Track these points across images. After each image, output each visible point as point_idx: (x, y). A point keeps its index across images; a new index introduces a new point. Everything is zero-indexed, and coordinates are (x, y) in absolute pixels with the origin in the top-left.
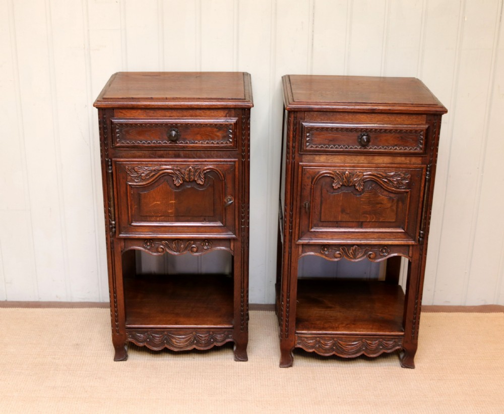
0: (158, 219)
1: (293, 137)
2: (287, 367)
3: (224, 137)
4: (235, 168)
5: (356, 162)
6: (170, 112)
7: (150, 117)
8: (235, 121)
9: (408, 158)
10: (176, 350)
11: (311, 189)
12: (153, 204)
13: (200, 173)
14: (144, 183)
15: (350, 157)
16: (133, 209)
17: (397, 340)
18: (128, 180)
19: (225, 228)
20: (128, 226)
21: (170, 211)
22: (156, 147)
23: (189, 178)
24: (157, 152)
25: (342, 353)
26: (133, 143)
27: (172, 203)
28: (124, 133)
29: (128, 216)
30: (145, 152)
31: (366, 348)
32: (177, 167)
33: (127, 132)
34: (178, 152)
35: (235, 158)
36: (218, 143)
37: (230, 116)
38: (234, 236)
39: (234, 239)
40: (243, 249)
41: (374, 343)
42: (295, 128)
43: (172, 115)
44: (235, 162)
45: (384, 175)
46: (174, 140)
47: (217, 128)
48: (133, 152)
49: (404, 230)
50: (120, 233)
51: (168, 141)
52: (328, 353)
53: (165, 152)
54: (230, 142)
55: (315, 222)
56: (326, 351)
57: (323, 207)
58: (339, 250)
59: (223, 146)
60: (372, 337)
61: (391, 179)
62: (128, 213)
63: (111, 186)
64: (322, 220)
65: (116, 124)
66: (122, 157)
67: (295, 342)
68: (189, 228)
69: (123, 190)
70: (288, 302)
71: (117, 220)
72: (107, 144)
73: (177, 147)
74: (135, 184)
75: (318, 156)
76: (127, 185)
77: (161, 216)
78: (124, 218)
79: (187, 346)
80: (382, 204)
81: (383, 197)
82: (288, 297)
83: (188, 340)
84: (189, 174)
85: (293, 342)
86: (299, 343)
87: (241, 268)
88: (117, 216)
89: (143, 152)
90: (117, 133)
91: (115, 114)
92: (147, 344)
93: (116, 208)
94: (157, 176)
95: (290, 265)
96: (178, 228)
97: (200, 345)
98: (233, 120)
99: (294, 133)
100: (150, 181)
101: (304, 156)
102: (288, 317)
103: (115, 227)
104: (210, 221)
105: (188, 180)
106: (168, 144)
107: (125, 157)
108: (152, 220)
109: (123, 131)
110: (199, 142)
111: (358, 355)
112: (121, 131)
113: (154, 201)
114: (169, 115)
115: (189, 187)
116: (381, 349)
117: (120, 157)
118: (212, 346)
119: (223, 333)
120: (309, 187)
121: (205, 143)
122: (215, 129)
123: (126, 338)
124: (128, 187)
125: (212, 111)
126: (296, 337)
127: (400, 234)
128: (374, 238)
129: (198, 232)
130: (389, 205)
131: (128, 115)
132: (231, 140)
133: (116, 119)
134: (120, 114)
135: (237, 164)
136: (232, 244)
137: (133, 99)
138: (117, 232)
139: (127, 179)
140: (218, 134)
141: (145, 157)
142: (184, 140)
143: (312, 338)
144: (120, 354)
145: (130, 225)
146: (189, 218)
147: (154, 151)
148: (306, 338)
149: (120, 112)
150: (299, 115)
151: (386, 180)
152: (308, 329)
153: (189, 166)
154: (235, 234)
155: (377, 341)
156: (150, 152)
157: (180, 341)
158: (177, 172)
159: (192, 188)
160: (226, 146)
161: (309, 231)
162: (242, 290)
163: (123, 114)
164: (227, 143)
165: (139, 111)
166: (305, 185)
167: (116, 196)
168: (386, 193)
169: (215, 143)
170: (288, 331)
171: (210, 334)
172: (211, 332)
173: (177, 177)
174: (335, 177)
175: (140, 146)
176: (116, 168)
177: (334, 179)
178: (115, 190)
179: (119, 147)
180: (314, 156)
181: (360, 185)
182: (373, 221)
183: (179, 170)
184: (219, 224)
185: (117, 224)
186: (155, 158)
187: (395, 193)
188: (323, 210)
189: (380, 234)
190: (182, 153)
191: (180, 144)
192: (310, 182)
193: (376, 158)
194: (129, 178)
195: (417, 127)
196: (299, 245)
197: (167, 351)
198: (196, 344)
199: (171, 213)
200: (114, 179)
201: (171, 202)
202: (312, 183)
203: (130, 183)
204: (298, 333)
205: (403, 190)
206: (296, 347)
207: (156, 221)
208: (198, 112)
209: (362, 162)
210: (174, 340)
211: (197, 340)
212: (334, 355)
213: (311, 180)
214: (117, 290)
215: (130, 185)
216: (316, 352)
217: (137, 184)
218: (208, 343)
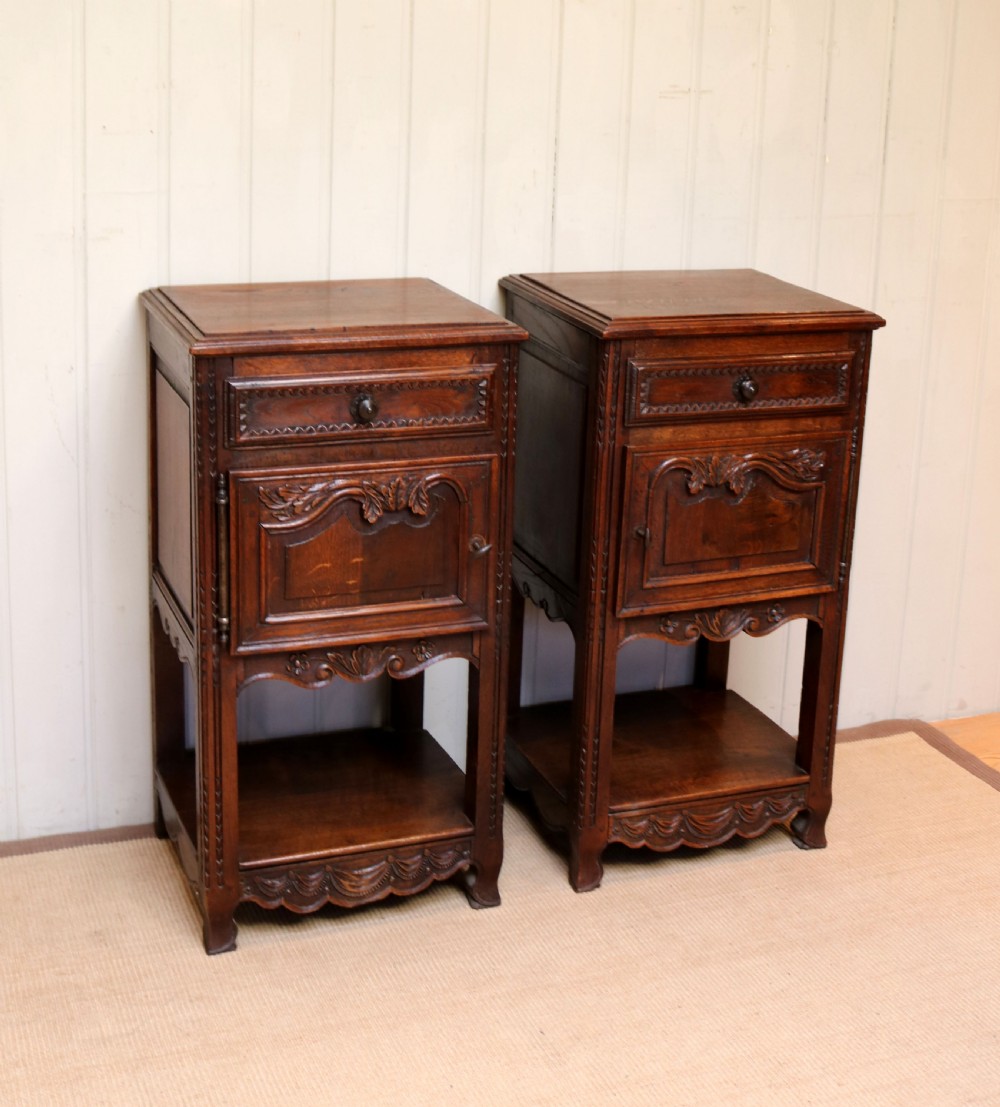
0: (324, 603)
1: (613, 393)
2: (591, 890)
3: (469, 407)
4: (491, 473)
5: (726, 435)
6: (356, 359)
7: (313, 371)
8: (491, 369)
9: (818, 420)
10: (350, 904)
11: (648, 499)
12: (314, 569)
13: (419, 491)
14: (299, 522)
15: (716, 426)
16: (270, 584)
17: (796, 794)
18: (262, 519)
19: (464, 610)
20: (258, 625)
21: (351, 582)
22: (324, 439)
23: (396, 503)
24: (326, 449)
25: (697, 839)
26: (276, 433)
27: (357, 563)
28: (256, 411)
29: (260, 604)
30: (300, 451)
31: (741, 821)
32: (370, 480)
33: (264, 409)
34: (371, 446)
35: (490, 451)
36: (455, 421)
37: (481, 361)
38: (485, 623)
39: (482, 632)
40: (497, 651)
41: (755, 806)
42: (616, 374)
43: (360, 366)
44: (490, 460)
45: (780, 456)
46: (360, 418)
47: (455, 388)
48: (273, 453)
49: (813, 564)
50: (239, 644)
51: (351, 424)
52: (670, 844)
53: (344, 449)
54: (482, 417)
55: (652, 567)
56: (669, 839)
57: (668, 534)
58: (694, 622)
59: (467, 427)
60: (751, 795)
61: (793, 464)
62: (259, 595)
63: (223, 535)
64: (667, 563)
65: (241, 391)
66: (247, 468)
67: (608, 832)
68: (392, 617)
69: (250, 540)
70: (597, 746)
71: (234, 615)
72: (215, 441)
73: (371, 435)
74: (279, 526)
75: (659, 429)
76: (259, 529)
77: (331, 596)
78: (250, 607)
79: (374, 891)
80: (774, 515)
81: (777, 501)
82: (598, 736)
83: (378, 876)
84: (395, 495)
85: (605, 832)
86: (616, 833)
87: (494, 695)
88: (234, 604)
89: (294, 451)
90: (242, 411)
91: (237, 369)
92: (286, 900)
93: (233, 585)
94: (327, 503)
95: (601, 666)
96: (368, 620)
97: (401, 884)
98: (488, 368)
99: (615, 385)
100: (313, 515)
101: (632, 431)
102: (596, 779)
103: (228, 633)
104: (433, 596)
105: (393, 507)
106: (352, 428)
107: (253, 468)
108: (310, 606)
109: (254, 405)
110: (417, 420)
111: (726, 837)
112: (249, 407)
113: (317, 563)
114: (353, 365)
115: (395, 523)
116: (767, 818)
117: (241, 468)
118: (428, 882)
119: (451, 849)
120: (644, 494)
121: (430, 422)
122: (451, 391)
123: (240, 894)
124: (263, 534)
125: (443, 352)
126: (611, 820)
127: (807, 574)
128: (761, 588)
129: (409, 624)
130: (787, 517)
131: (265, 370)
132: (483, 413)
133: (238, 380)
134: (247, 367)
135: (495, 465)
136: (476, 644)
137: (272, 334)
138: (233, 643)
139: (259, 517)
140: (455, 401)
141: (300, 464)
142: (386, 418)
143: (640, 818)
144: (217, 935)
145: (264, 623)
146: (391, 594)
147: (319, 449)
148: (630, 818)
149: (250, 365)
150: (625, 347)
151: (784, 467)
152: (630, 799)
153: (395, 475)
154: (486, 620)
155: (761, 803)
156: (310, 451)
157: (367, 880)
158: (372, 493)
159: (402, 525)
160: (474, 427)
161: (642, 587)
162: (495, 744)
163: (252, 368)
164: (474, 419)
165: (290, 359)
166: (636, 491)
167: (233, 558)
168: (782, 493)
169: (449, 421)
170: (594, 811)
171: (424, 856)
172: (427, 851)
173: (371, 503)
174: (692, 469)
175: (292, 439)
176: (237, 492)
177: (689, 473)
178: (233, 543)
179: (245, 444)
180: (652, 429)
181: (738, 481)
182: (759, 552)
183: (374, 487)
184: (453, 600)
185: (234, 623)
186: (321, 463)
187: (799, 492)
188: (668, 540)
189: (771, 578)
190: (378, 449)
191: (378, 427)
192: (646, 486)
193: (763, 424)
194: (266, 512)
195: (836, 356)
196: (619, 620)
197: (333, 912)
198: (394, 885)
199: (354, 586)
200: (233, 518)
201: (355, 560)
202: (649, 487)
203: (267, 526)
204: (613, 812)
205: (814, 484)
206: (610, 841)
207: (320, 608)
208: (415, 356)
209: (737, 434)
210: (346, 883)
211: (395, 874)
212: (683, 846)
213: (647, 481)
214: (225, 779)
215: (266, 529)
216: (648, 845)
217: (284, 525)
218: (422, 875)
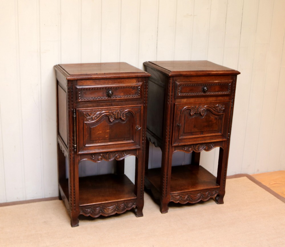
0: (100, 141)
1: (172, 90)
2: (166, 213)
3: (136, 93)
4: (141, 109)
5: (200, 101)
6: (108, 81)
7: (97, 84)
9: (223, 97)
10: (106, 216)
12: (97, 133)
13: (123, 114)
14: (94, 121)
15: (198, 99)
16: (86, 137)
17: (216, 190)
19: (134, 144)
20: (84, 147)
21: (106, 136)
22: (100, 101)
23: (118, 117)
24: (100, 103)
25: (192, 201)
26: (88, 99)
27: (108, 132)
28: (83, 94)
29: (84, 141)
30: (94, 104)
31: (203, 197)
32: (111, 111)
33: (85, 93)
34: (111, 103)
35: (141, 104)
36: (132, 97)
37: (139, 82)
38: (139, 147)
39: (139, 149)
40: (143, 154)
41: (206, 193)
42: (172, 85)
43: (109, 83)
44: (141, 106)
45: (213, 106)
46: (109, 96)
47: (132, 88)
48: (87, 104)
49: (221, 133)
50: (79, 151)
51: (107, 97)
53: (105, 103)
54: (139, 96)
55: (181, 134)
56: (185, 201)
57: (185, 125)
58: (191, 147)
59: (136, 98)
60: (205, 190)
61: (217, 108)
62: (84, 139)
63: (75, 124)
64: (185, 132)
65: (79, 89)
66: (81, 108)
68: (117, 145)
69: (81, 126)
70: (167, 178)
71: (78, 144)
72: (73, 101)
73: (111, 100)
74: (89, 122)
75: (183, 99)
76: (84, 123)
77: (102, 140)
78: (82, 142)
79: (112, 212)
80: (212, 121)
81: (212, 117)
82: (167, 175)
83: (113, 209)
84: (117, 115)
85: (169, 199)
86: (172, 199)
87: (142, 165)
88: (78, 142)
89: (92, 104)
90: (79, 94)
91: (78, 83)
92: (91, 214)
93: (77, 137)
94: (100, 117)
95: (168, 158)
96: (111, 146)
97: (119, 211)
98: (141, 83)
99: (172, 88)
100: (97, 120)
101: (176, 100)
102: (167, 186)
103: (76, 149)
104: (127, 140)
105: (117, 118)
107: (82, 108)
108: (96, 142)
109: (82, 92)
110: (123, 96)
111: (199, 201)
113: (98, 131)
114: (107, 83)
115: (117, 122)
116: (209, 196)
117: (79, 108)
118: (125, 210)
119: (131, 203)
120: (179, 115)
121: (126, 97)
122: (131, 89)
123: (79, 213)
124: (85, 124)
125: (129, 79)
126: (171, 196)
127: (219, 136)
128: (208, 139)
129: (121, 147)
130: (215, 122)
131: (85, 84)
132: (139, 95)
133: (78, 86)
134: (80, 83)
135: (142, 108)
136: (137, 152)
137: (86, 75)
138: (77, 151)
139: (84, 120)
140: (132, 92)
141: (94, 107)
142: (115, 96)
143: (178, 196)
144: (74, 222)
145: (85, 146)
146: (116, 140)
147: (98, 104)
148: (175, 196)
149: (81, 82)
150: (175, 78)
151: (214, 109)
152: (175, 191)
153: (117, 110)
154: (140, 146)
155: (208, 192)
156: (96, 104)
157: (110, 210)
158: (111, 114)
159: (119, 122)
161: (179, 139)
162: (142, 177)
163: (82, 83)
164: (137, 96)
165: (91, 81)
166: (177, 115)
167: (77, 130)
168: (214, 115)
169: (131, 97)
170: (166, 194)
171: (124, 204)
173: (111, 117)
174: (191, 109)
175: (92, 101)
176: (78, 114)
177: (191, 110)
178: (77, 127)
179: (80, 102)
180: (181, 99)
181: (203, 112)
182: (208, 130)
183: (112, 113)
184: (131, 141)
185: (78, 146)
186: (99, 107)
187: (218, 115)
188: (185, 127)
189: (211, 137)
190: (113, 103)
191: (113, 98)
193: (209, 98)
194: (85, 119)
195: (228, 81)
196: (173, 146)
197: (102, 217)
198: (117, 211)
199: (107, 137)
200: (77, 120)
201: (107, 131)
202: (181, 113)
203: (86, 122)
204: (171, 194)
205: (222, 113)
206: (170, 201)
207: (99, 143)
208: (122, 80)
209: (203, 100)
210: (105, 210)
211: (117, 208)
212: (188, 203)
214: (76, 185)
215: (86, 123)
216: (180, 202)
217: (90, 122)
218: (124, 209)
